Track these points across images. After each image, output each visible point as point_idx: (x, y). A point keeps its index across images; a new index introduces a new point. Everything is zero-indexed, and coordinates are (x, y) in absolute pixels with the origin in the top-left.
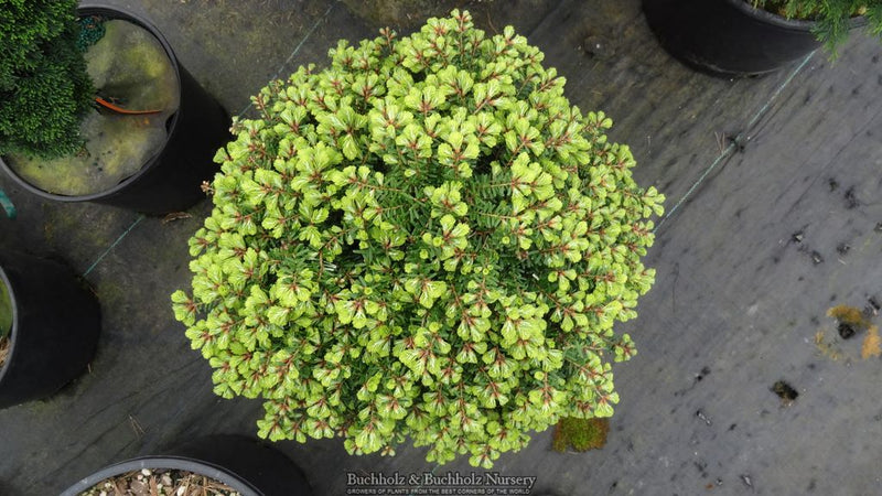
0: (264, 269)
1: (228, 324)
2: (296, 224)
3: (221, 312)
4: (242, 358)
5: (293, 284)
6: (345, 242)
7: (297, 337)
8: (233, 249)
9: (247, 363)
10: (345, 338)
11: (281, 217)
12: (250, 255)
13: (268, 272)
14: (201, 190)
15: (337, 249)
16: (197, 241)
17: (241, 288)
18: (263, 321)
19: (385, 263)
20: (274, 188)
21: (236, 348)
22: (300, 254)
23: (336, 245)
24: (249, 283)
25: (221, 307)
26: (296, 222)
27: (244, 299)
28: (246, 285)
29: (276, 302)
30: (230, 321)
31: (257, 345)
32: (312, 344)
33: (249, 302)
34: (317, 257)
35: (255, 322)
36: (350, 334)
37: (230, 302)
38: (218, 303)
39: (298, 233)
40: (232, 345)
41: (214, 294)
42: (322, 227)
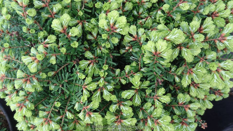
0: (180, 71)
1: (220, 41)
2: (148, 92)
3: (222, 51)
4: (220, 14)
5: (156, 56)
6: (121, 71)
7: (173, 20)
8: (199, 88)
9: (217, 11)
10: (141, 10)
11: (156, 101)
12: (185, 82)
13: (178, 68)
14: (207, 125)
15: (127, 68)
16: (223, 95)
17: (200, 63)
18: (190, 36)
19: (99, 51)
20: (153, 121)
21: (221, 23)
22: (151, 73)
23: (127, 71)
24: (193, 64)
25: (221, 54)
26: (147, 93)
27: (201, 55)
28: (195, 64)
29: (174, 47)
30: (217, 42)
31: (204, 19)
32: (163, 12)
33: (198, 52)
34: (141, 68)
35: (196, 36)
36: (138, 13)
37: (212, 55)
38: (223, 57)
39: (149, 86)
40: (223, 25)
41: (222, 65)
42: (129, 86)
